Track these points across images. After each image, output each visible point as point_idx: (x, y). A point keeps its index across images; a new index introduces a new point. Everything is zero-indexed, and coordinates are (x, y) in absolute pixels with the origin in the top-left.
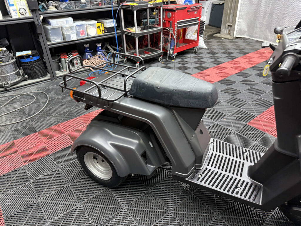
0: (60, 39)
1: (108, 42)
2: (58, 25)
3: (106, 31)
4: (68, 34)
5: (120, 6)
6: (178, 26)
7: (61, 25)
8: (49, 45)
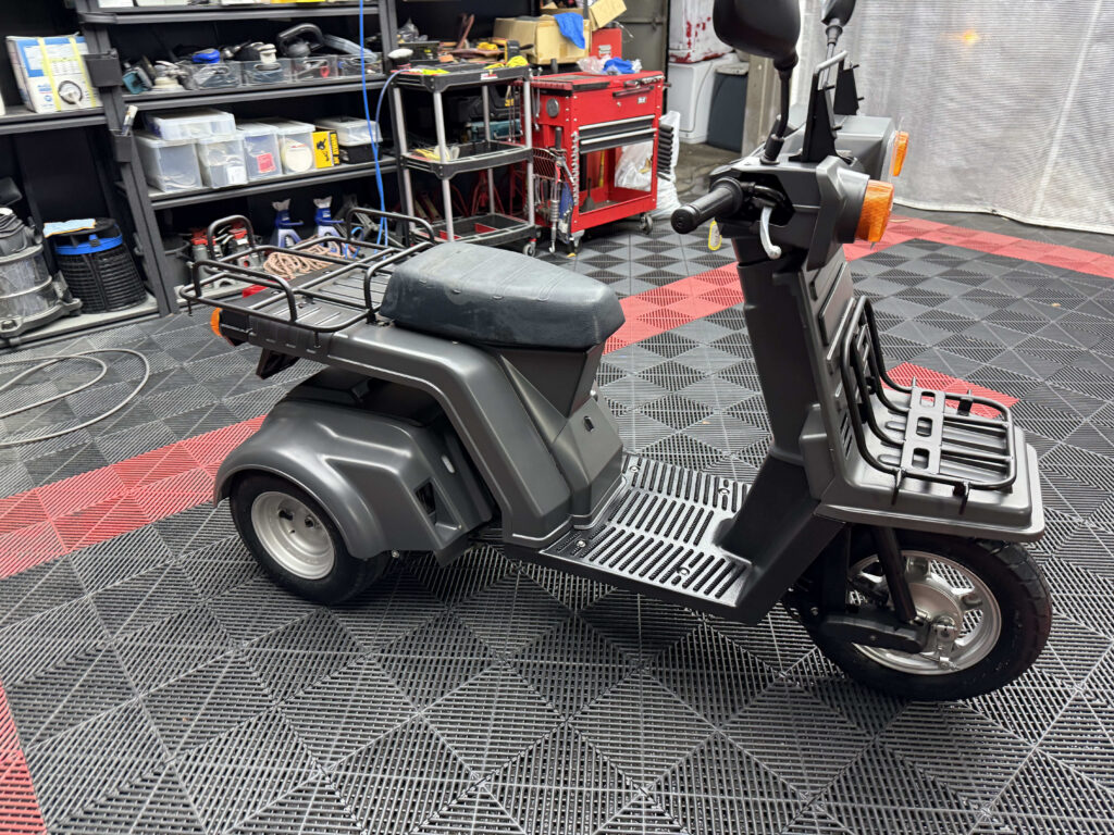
0: (193, 181)
1: (354, 195)
2: (185, 138)
3: (346, 159)
4: (219, 164)
5: (392, 77)
6: (583, 142)
7: (195, 137)
8: (154, 202)
